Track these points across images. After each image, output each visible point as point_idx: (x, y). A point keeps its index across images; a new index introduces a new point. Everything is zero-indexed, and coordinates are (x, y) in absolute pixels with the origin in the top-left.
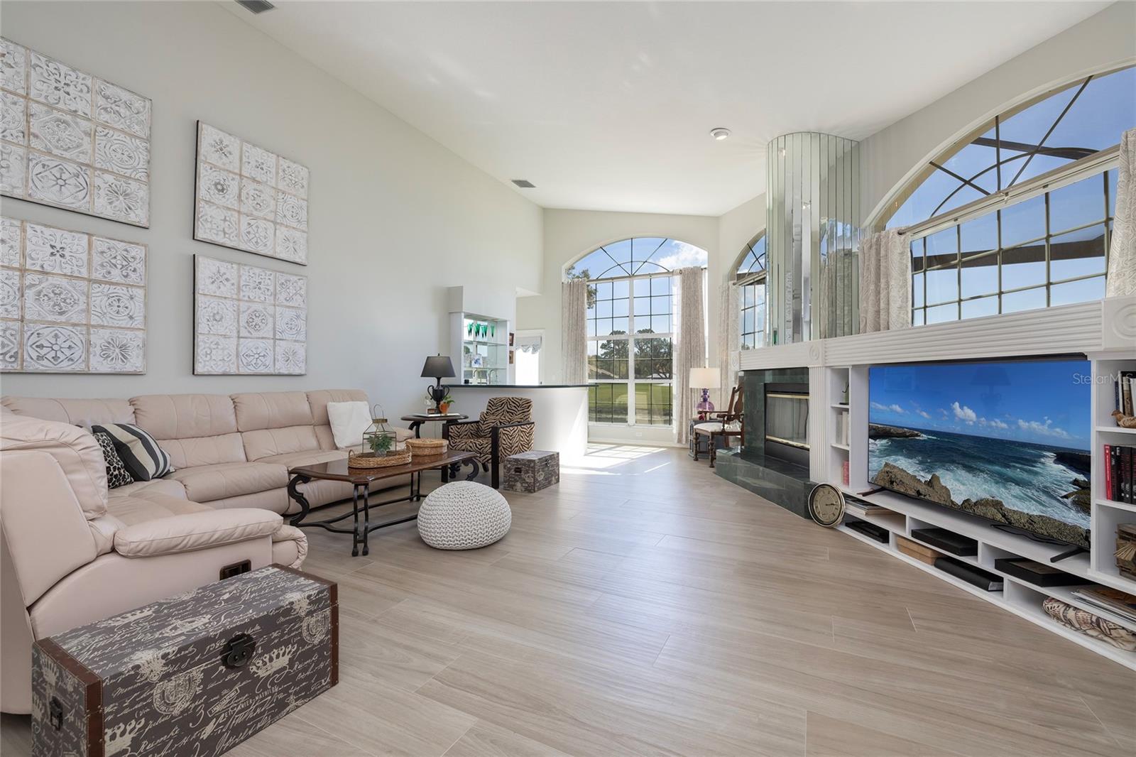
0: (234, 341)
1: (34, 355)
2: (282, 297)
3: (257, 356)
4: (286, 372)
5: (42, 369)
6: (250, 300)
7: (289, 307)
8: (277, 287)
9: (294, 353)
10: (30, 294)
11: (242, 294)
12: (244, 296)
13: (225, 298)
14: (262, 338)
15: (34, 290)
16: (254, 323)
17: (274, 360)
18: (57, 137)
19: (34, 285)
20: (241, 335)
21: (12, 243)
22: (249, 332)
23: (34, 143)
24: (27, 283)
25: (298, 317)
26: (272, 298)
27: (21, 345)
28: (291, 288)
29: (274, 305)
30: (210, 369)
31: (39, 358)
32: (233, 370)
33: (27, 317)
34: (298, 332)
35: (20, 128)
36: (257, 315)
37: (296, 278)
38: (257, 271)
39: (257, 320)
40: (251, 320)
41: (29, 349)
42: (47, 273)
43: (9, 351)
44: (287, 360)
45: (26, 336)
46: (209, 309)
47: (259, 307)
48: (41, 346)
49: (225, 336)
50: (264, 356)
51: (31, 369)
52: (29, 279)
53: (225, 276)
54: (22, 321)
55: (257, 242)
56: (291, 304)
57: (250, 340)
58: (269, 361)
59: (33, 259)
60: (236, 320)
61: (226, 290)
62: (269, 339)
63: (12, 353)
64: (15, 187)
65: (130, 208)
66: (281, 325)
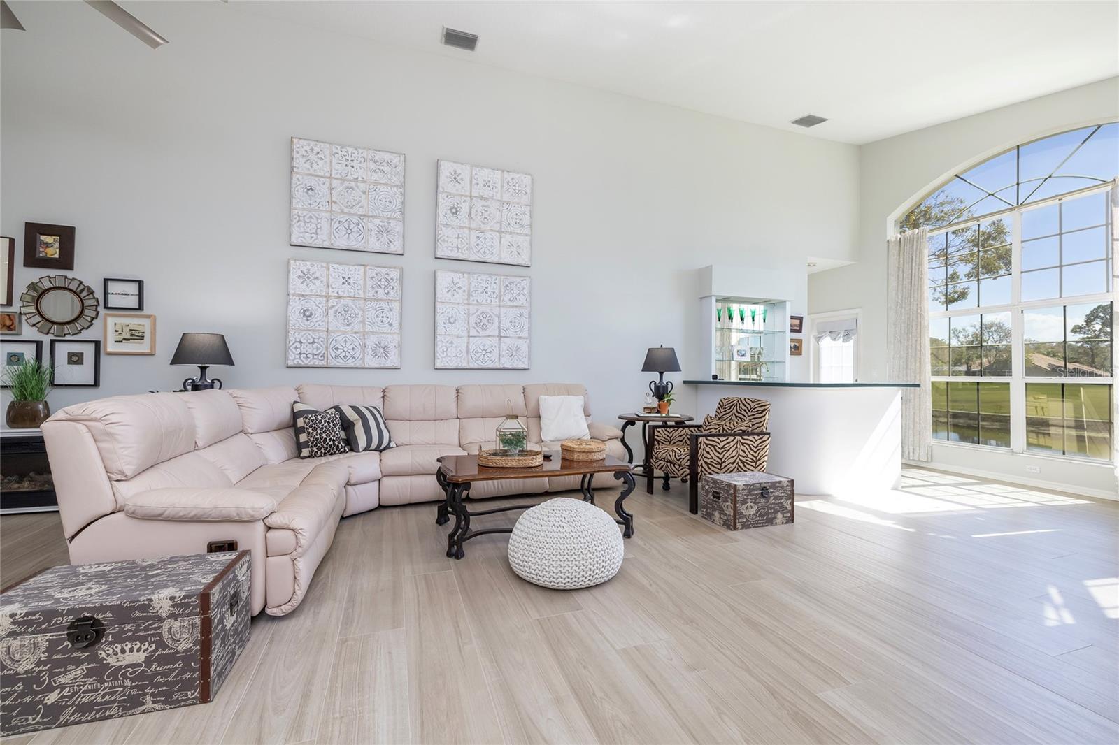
0: (465, 339)
1: (333, 355)
2: (506, 298)
3: (484, 352)
4: (510, 367)
5: (338, 365)
6: (478, 303)
7: (513, 307)
8: (502, 290)
9: (518, 349)
10: (331, 312)
11: (471, 298)
12: (473, 300)
13: (459, 303)
14: (489, 336)
15: (334, 309)
16: (482, 324)
17: (499, 356)
18: (346, 200)
19: (333, 306)
20: (471, 334)
21: (323, 279)
22: (477, 331)
23: (336, 208)
24: (330, 305)
25: (521, 315)
26: (497, 300)
27: (327, 348)
28: (515, 289)
29: (499, 306)
30: (446, 364)
31: (337, 357)
32: (465, 365)
33: (330, 329)
34: (521, 330)
35: (327, 200)
36: (485, 316)
37: (519, 280)
38: (484, 277)
39: (484, 321)
40: (479, 321)
41: (331, 351)
42: (340, 297)
43: (320, 353)
44: (511, 356)
45: (329, 342)
46: (446, 314)
47: (487, 309)
48: (337, 349)
49: (458, 336)
50: (490, 352)
51: (332, 365)
52: (332, 302)
53: (458, 286)
54: (327, 331)
55: (484, 252)
56: (515, 304)
57: (478, 338)
58: (495, 356)
59: (333, 288)
60: (467, 322)
61: (459, 297)
62: (494, 336)
63: (321, 354)
64: (324, 241)
65: (390, 241)
66: (505, 323)
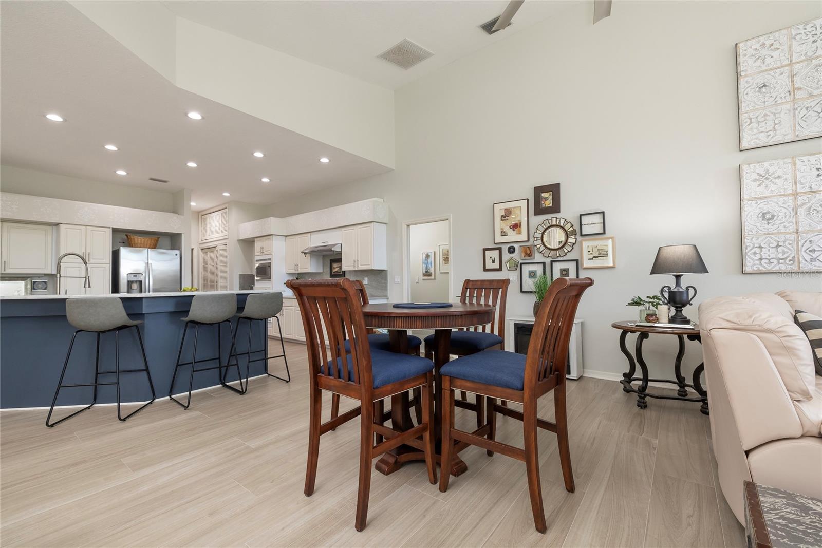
1: (808, 258)
5: (814, 269)
10: (802, 211)
15: (805, 207)
18: (816, 80)
19: (804, 204)
21: (786, 176)
23: (799, 94)
24: (799, 203)
27: (798, 251)
31: (812, 260)
33: (800, 229)
35: (787, 90)
41: (804, 254)
42: (815, 192)
43: (788, 257)
45: (800, 244)
48: (814, 251)
51: (806, 269)
52: (801, 199)
54: (797, 233)
59: (802, 184)
63: (790, 258)
64: (785, 135)
